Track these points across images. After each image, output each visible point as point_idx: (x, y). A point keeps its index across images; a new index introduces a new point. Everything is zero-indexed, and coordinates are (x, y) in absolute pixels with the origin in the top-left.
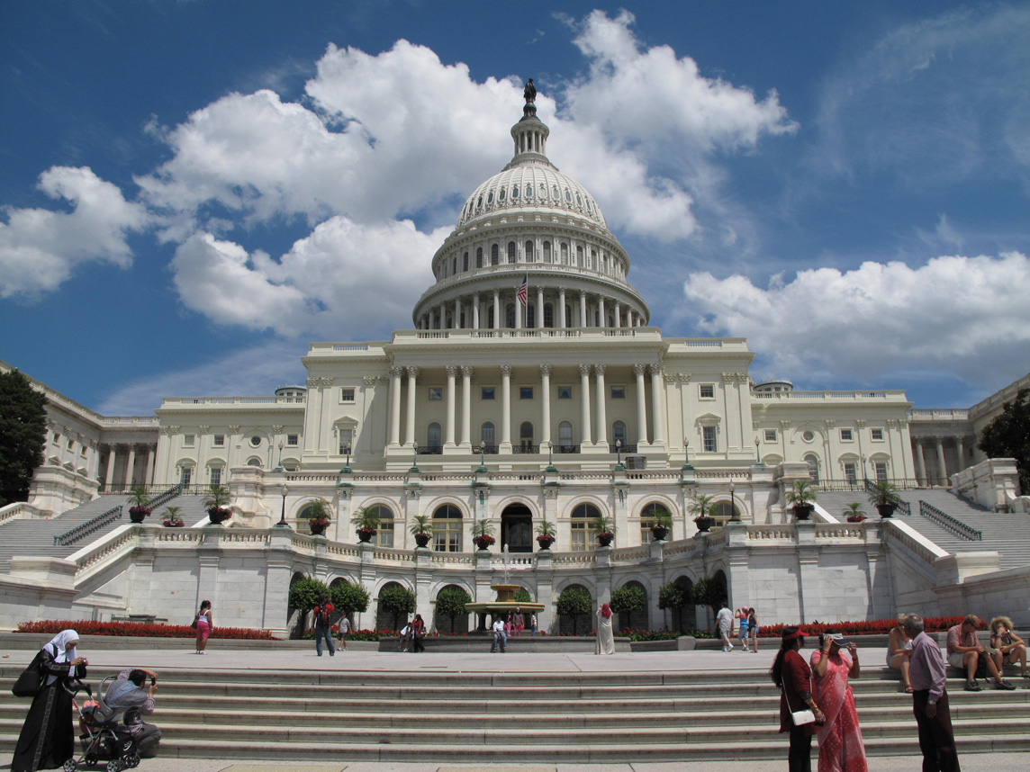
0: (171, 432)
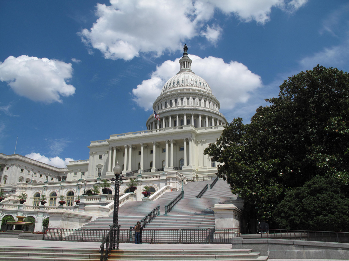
0: (70, 172)
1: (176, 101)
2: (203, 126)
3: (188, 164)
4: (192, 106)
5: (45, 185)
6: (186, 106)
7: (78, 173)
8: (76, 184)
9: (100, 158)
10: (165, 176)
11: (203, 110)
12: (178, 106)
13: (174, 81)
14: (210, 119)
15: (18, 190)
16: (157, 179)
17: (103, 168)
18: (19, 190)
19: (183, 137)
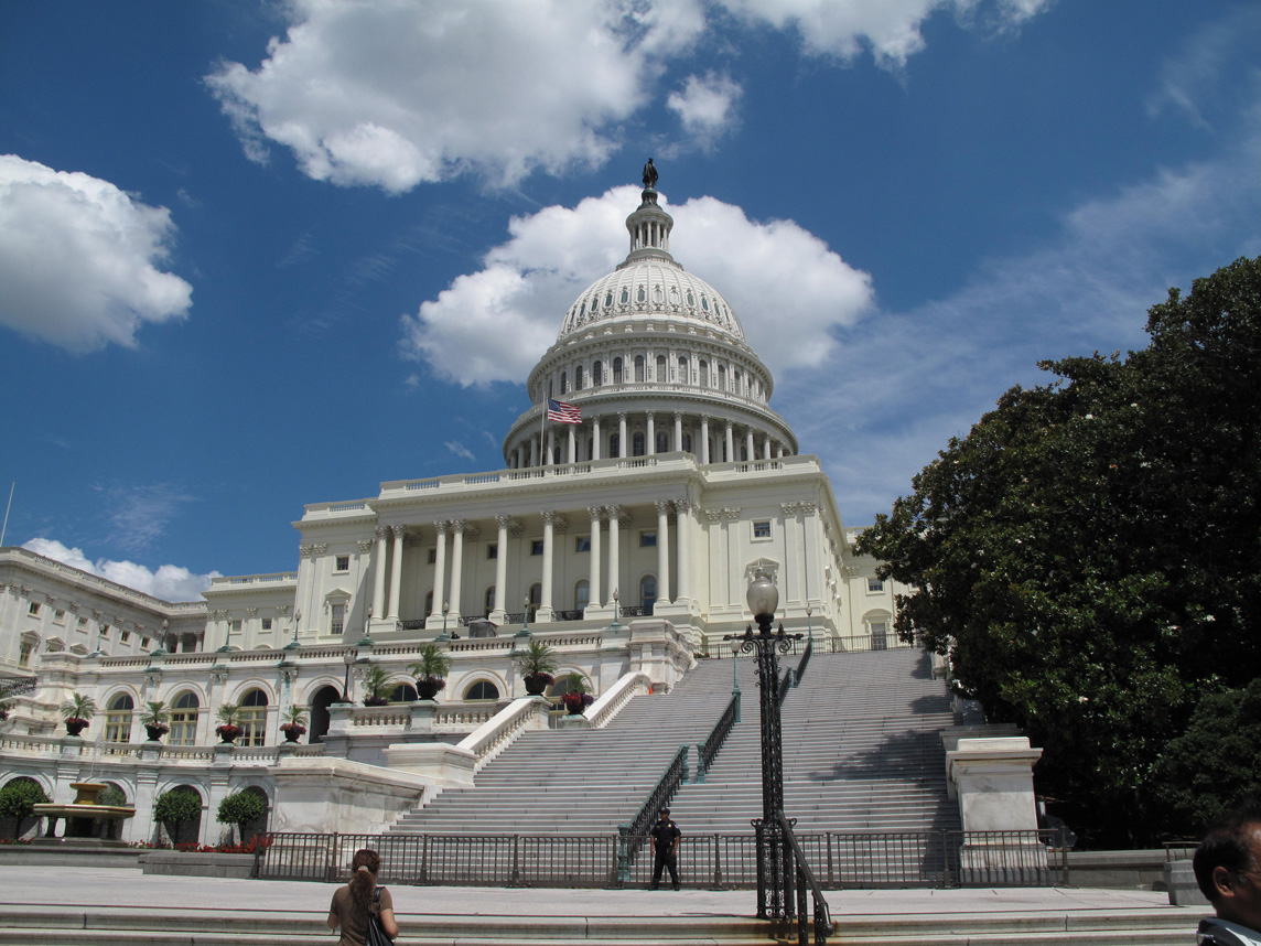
1: (618, 366)
2: (714, 458)
3: (673, 596)
4: (678, 386)
5: (154, 665)
6: (654, 384)
7: (246, 621)
8: (277, 662)
9: (339, 569)
10: (619, 637)
11: (715, 402)
12: (627, 385)
13: (610, 291)
14: (740, 433)
15: (47, 681)
16: (591, 647)
17: (351, 604)
18: (51, 684)
19: (657, 499)
